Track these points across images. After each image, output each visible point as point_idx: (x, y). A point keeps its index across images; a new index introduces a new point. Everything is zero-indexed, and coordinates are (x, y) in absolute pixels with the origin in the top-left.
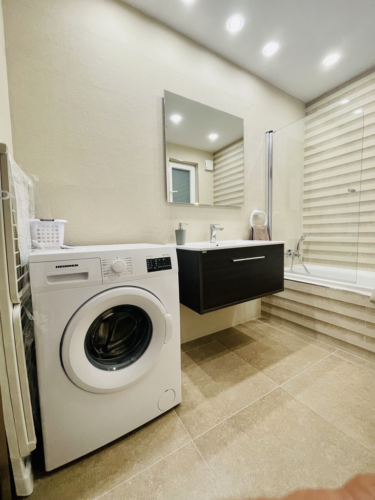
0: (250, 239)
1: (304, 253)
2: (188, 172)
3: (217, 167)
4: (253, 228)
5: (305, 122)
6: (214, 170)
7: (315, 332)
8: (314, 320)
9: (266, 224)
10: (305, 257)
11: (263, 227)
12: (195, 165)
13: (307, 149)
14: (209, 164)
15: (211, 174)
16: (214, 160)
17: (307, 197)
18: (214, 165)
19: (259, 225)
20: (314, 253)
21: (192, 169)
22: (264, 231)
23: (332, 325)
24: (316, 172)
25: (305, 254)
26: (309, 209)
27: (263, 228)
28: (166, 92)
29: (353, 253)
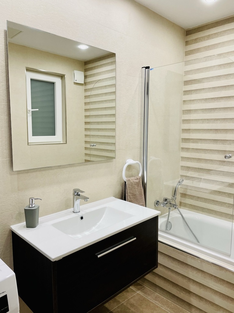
0: (122, 199)
1: (181, 197)
2: (53, 83)
3: (89, 80)
4: (125, 182)
5: (186, 52)
6: (85, 84)
7: (190, 305)
8: (189, 292)
9: (140, 175)
10: (183, 201)
11: (137, 179)
12: (62, 77)
13: (187, 83)
14: (79, 76)
15: (82, 88)
16: (86, 70)
17: (186, 136)
18: (86, 77)
19: (133, 178)
20: (192, 199)
21: (58, 81)
22: (137, 184)
23: (206, 301)
24: (196, 111)
25: (183, 198)
26: (188, 149)
27: (137, 181)
28: (9, 23)
29: (229, 204)
